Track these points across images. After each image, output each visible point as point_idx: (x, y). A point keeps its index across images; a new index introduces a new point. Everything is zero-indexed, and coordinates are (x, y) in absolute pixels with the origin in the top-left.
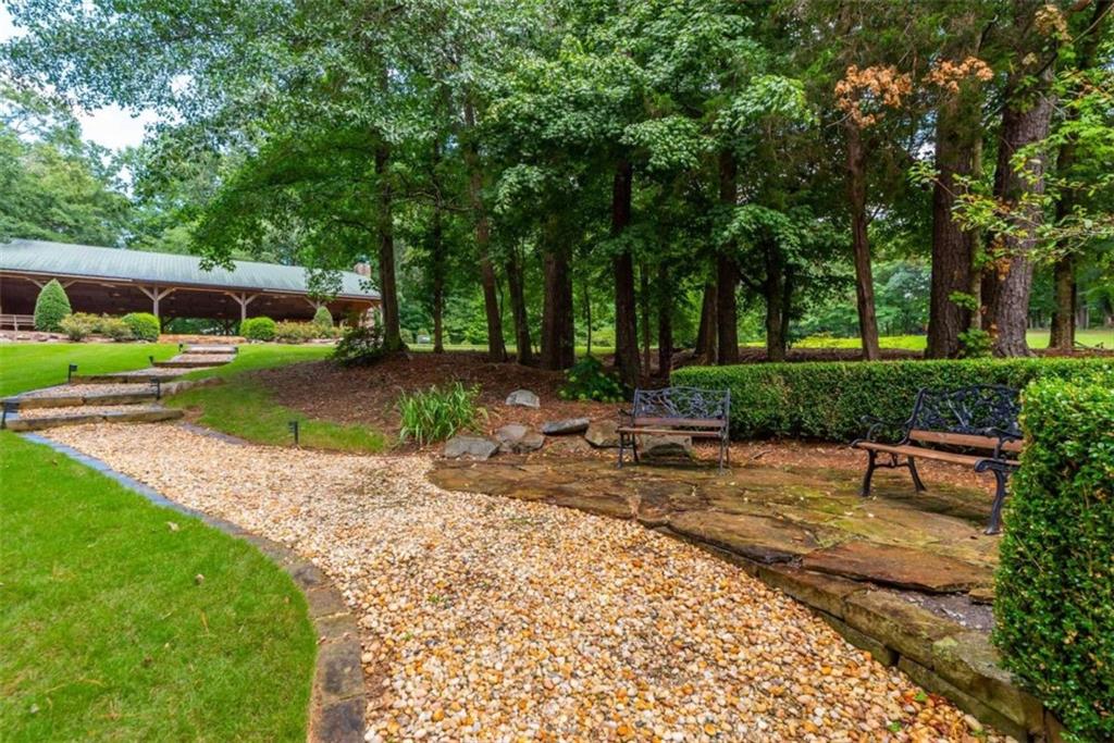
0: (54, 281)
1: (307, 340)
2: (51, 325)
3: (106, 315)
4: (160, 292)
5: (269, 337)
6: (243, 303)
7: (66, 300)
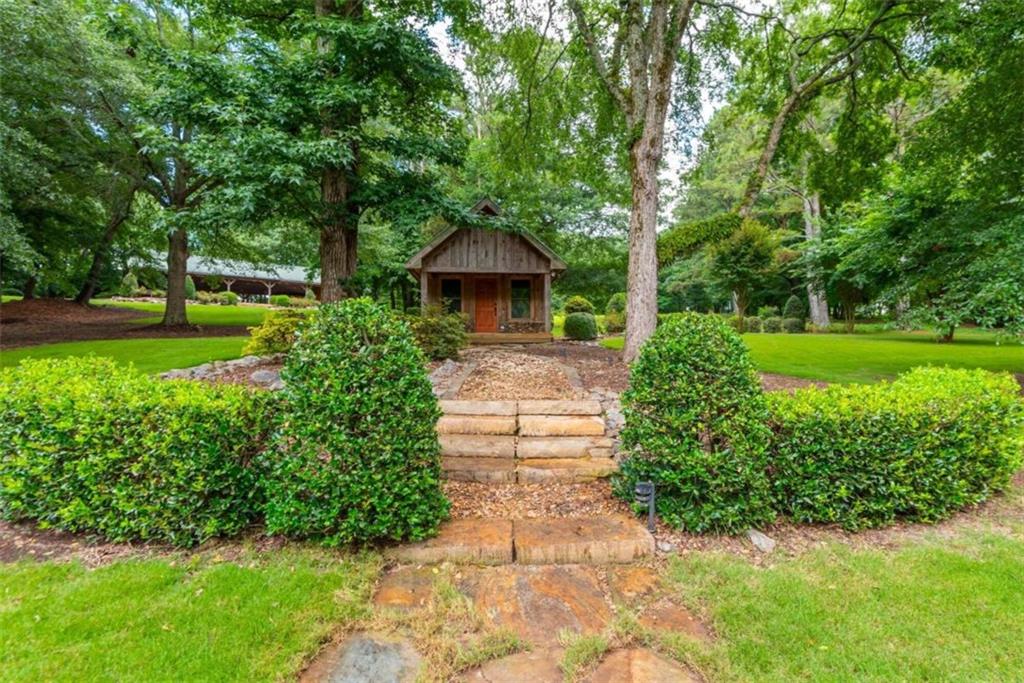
1: (305, 306)
3: (210, 292)
4: (230, 280)
5: (287, 305)
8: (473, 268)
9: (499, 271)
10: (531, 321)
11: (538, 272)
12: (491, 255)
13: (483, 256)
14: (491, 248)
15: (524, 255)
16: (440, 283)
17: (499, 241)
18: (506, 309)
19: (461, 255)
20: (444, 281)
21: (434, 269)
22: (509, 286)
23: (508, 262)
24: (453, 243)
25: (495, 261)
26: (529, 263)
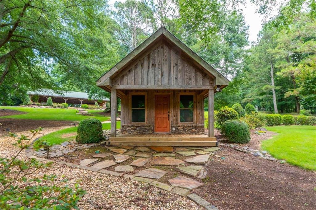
0: (50, 97)
1: (94, 109)
2: (50, 105)
3: (58, 103)
4: (67, 99)
5: (87, 108)
6: (81, 101)
7: (52, 100)
8: (151, 86)
9: (172, 88)
10: (194, 125)
11: (204, 88)
12: (166, 75)
13: (160, 76)
14: (166, 69)
15: (193, 75)
16: (130, 98)
17: (172, 64)
18: (176, 116)
19: (142, 75)
20: (133, 97)
21: (121, 87)
22: (179, 100)
23: (180, 80)
24: (136, 67)
25: (169, 79)
26: (197, 82)
